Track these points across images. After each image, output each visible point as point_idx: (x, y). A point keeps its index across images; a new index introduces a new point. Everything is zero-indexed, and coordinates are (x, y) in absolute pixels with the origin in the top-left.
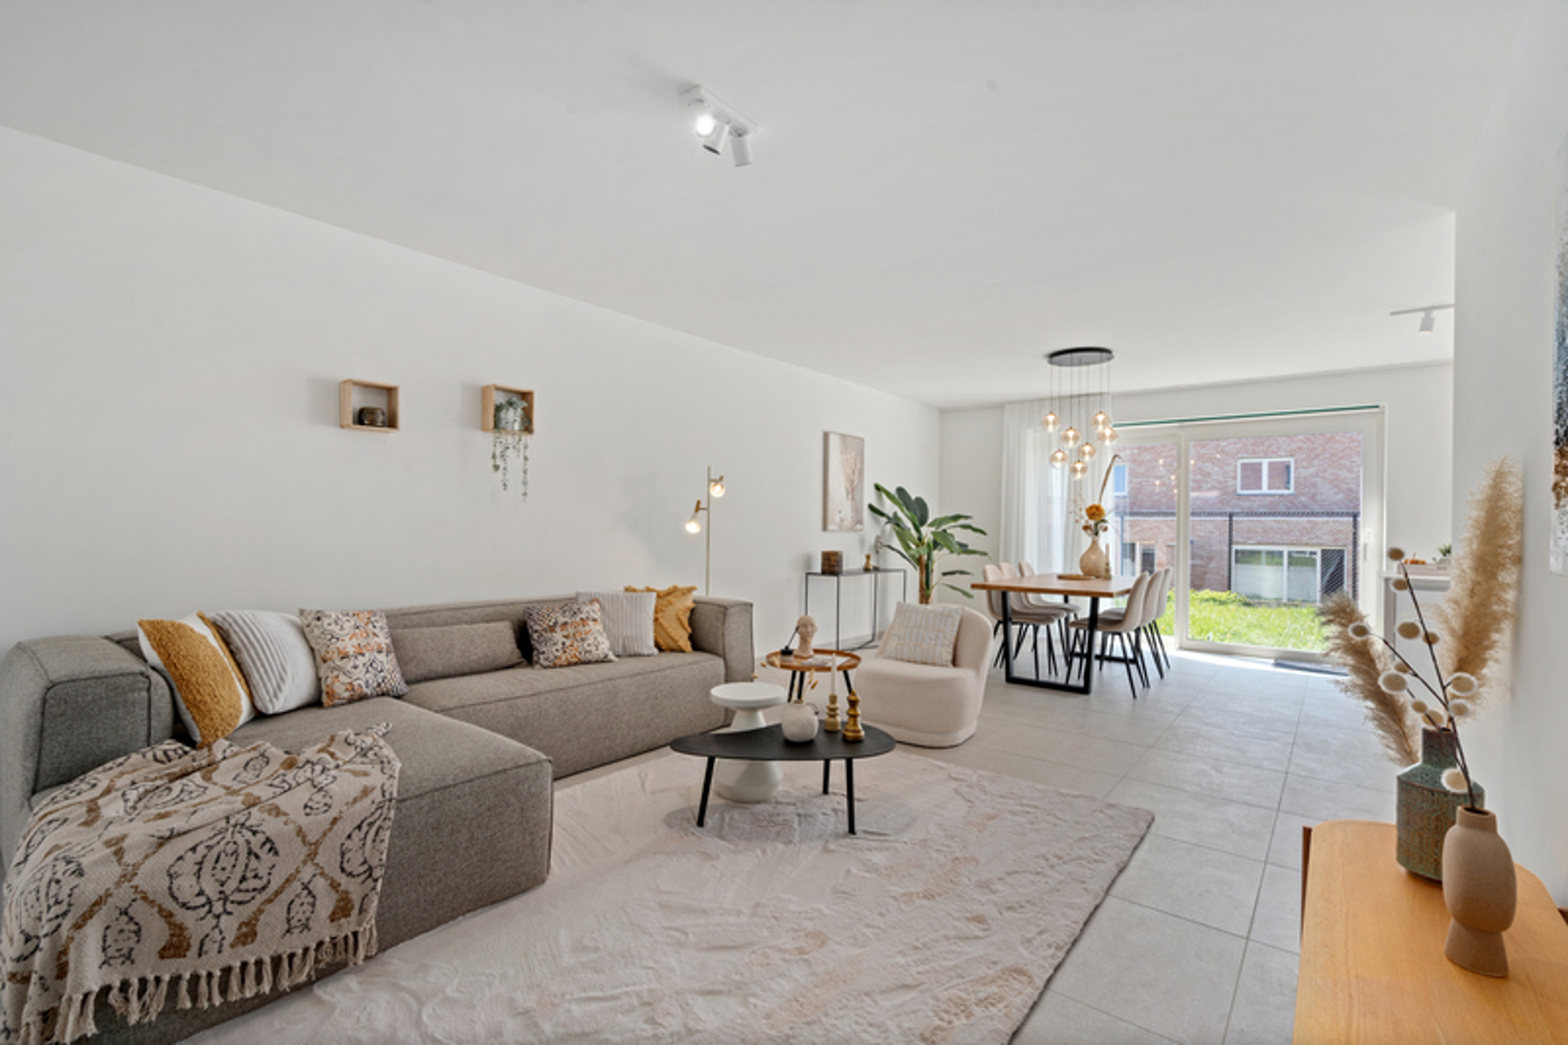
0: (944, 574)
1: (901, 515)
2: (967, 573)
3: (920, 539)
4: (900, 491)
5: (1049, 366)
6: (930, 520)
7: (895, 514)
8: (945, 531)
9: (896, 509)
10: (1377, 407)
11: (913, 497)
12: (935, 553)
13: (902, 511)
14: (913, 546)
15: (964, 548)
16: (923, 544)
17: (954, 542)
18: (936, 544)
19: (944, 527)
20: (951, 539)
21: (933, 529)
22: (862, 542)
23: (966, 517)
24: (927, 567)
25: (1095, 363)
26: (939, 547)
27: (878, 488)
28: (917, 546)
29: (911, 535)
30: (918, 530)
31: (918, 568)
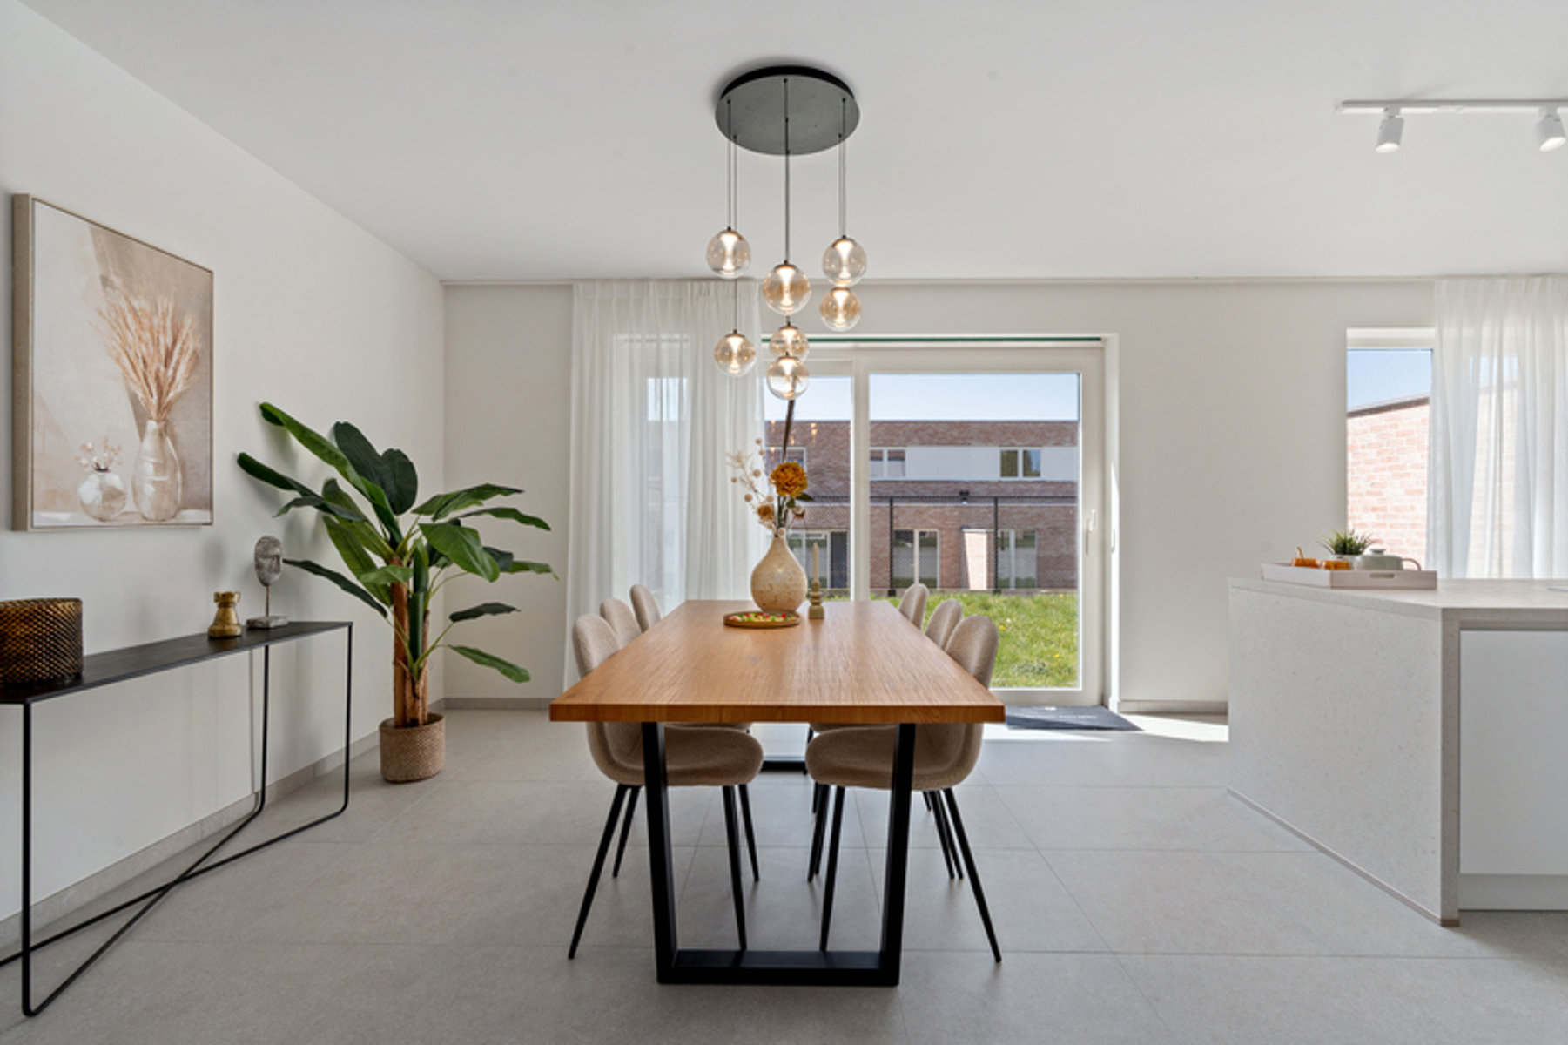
0: (456, 617)
1: (345, 486)
2: (510, 610)
3: (393, 543)
4: (345, 432)
6: (419, 501)
7: (331, 485)
8: (456, 522)
9: (332, 472)
10: (1098, 339)
11: (380, 451)
12: (433, 571)
13: (346, 476)
14: (379, 562)
15: (503, 561)
16: (403, 554)
17: (478, 550)
18: (434, 556)
19: (452, 515)
20: (472, 543)
21: (427, 519)
22: (215, 557)
23: (508, 491)
24: (413, 605)
26: (442, 560)
27: (270, 415)
28: (388, 561)
29: (373, 534)
30: (390, 524)
31: (389, 610)
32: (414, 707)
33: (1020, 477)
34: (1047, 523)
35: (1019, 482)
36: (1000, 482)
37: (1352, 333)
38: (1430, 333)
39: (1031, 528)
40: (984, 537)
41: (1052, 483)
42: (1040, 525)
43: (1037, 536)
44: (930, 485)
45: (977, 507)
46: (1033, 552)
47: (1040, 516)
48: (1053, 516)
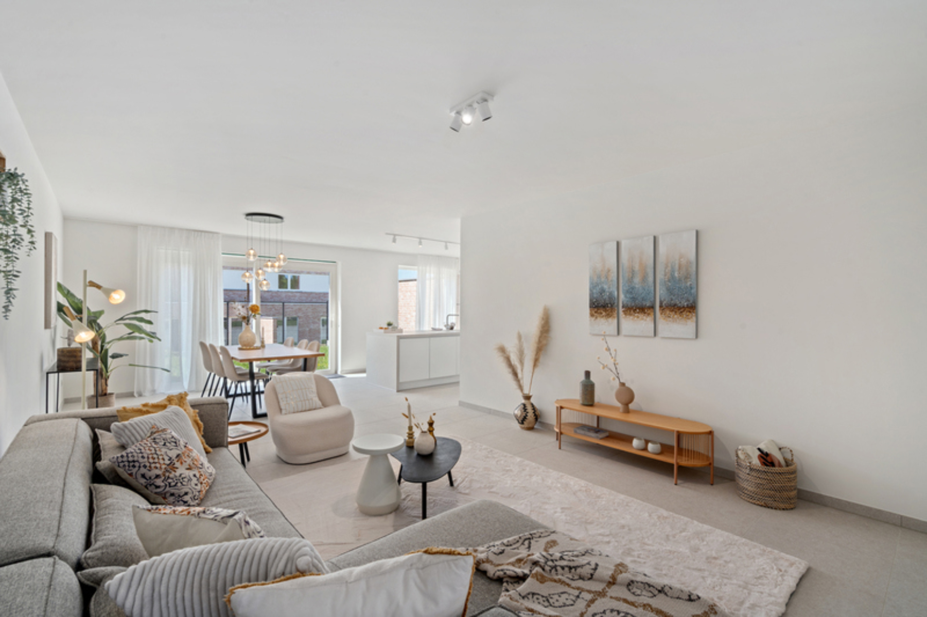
2: (121, 356)
5: (246, 221)
10: (335, 262)
25: (273, 223)
27: (59, 286)
32: (106, 389)
33: (289, 289)
34: (304, 313)
35: (288, 292)
36: (278, 291)
37: (400, 266)
38: (416, 267)
39: (295, 316)
40: (272, 321)
41: (305, 293)
42: (300, 314)
43: (298, 319)
44: (237, 292)
45: (266, 305)
46: (296, 328)
47: (300, 309)
48: (307, 310)
